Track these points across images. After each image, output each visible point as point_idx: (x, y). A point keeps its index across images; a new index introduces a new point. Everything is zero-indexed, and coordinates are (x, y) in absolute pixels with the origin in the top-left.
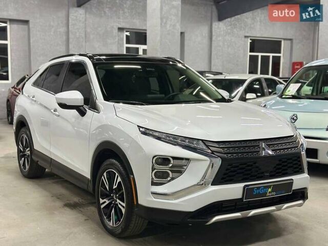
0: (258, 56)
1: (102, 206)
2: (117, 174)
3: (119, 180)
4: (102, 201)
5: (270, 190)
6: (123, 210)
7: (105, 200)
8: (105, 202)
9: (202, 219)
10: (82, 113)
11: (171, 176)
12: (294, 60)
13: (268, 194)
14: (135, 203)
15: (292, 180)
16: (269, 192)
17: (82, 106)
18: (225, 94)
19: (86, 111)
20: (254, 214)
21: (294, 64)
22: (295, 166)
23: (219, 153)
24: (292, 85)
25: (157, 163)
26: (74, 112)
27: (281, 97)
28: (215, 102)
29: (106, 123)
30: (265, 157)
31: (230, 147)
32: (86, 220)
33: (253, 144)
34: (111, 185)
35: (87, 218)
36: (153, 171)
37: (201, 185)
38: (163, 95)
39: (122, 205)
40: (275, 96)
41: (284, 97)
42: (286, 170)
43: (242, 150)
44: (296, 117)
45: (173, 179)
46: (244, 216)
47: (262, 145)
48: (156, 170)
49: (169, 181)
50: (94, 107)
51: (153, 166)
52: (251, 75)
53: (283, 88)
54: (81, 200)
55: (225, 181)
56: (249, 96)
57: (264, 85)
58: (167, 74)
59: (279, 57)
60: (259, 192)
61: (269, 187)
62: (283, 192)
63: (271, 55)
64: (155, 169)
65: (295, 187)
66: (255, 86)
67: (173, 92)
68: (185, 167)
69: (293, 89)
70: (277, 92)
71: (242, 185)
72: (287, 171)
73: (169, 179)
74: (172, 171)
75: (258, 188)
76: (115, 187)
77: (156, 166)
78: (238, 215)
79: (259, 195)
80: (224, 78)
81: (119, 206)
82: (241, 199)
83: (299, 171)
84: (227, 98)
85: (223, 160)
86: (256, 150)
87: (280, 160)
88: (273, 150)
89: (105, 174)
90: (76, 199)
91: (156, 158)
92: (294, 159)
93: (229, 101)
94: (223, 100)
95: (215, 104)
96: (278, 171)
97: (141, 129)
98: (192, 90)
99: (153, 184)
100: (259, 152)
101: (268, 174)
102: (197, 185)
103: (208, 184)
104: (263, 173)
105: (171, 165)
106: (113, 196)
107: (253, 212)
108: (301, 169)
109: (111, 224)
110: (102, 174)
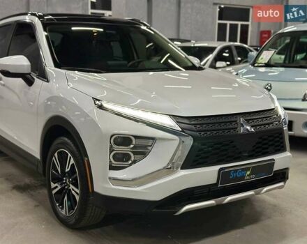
0: (226, 24)
1: (54, 192)
2: (69, 155)
3: (72, 161)
4: (53, 185)
5: (248, 173)
6: (77, 198)
7: (56, 185)
8: (56, 187)
9: (168, 209)
10: (30, 82)
11: (133, 159)
12: (263, 28)
13: (246, 178)
14: (91, 190)
15: (273, 160)
16: (248, 175)
17: (29, 74)
18: (195, 61)
19: (34, 79)
20: (231, 200)
21: (262, 33)
22: (277, 144)
23: (190, 130)
24: (265, 52)
25: (116, 143)
26: (20, 81)
27: (253, 65)
28: (184, 70)
29: (56, 95)
30: (243, 135)
31: (203, 124)
32: (36, 206)
33: (230, 120)
34: (63, 167)
35: (37, 204)
36: (111, 152)
37: (169, 169)
38: (126, 62)
39: (76, 191)
40: (248, 64)
41: (256, 65)
42: (267, 148)
43: (217, 127)
44: (270, 86)
45: (134, 162)
46: (219, 203)
47: (240, 121)
48: (115, 152)
49: (131, 165)
50: (43, 76)
51: (111, 147)
52: (220, 42)
53: (255, 56)
54: (33, 181)
55: (198, 164)
56: (219, 64)
57: (235, 53)
58: (130, 37)
59: (247, 26)
60: (236, 176)
61: (248, 169)
62: (264, 174)
63: (240, 23)
64: (114, 150)
65: (276, 168)
66: (224, 54)
67: (138, 58)
68: (150, 148)
69: (266, 56)
70: (249, 60)
71: (217, 168)
72: (268, 150)
73: (130, 162)
74: (135, 153)
75: (236, 171)
76: (67, 170)
77: (115, 147)
78: (212, 202)
79: (236, 179)
80: (192, 45)
81: (73, 192)
82: (216, 185)
83: (281, 149)
84: (198, 65)
85: (195, 139)
86: (234, 126)
87: (260, 138)
88: (252, 126)
89: (56, 155)
90: (27, 180)
91: (114, 137)
92: (276, 135)
93: (200, 69)
94: (193, 68)
95: (184, 73)
96: (257, 150)
97: (97, 102)
98: (159, 58)
99: (112, 168)
100: (236, 128)
101: (246, 154)
102: (165, 168)
103: (177, 168)
104: (240, 153)
105: (132, 146)
106: (66, 180)
107: (229, 198)
108: (283, 147)
109: (64, 212)
110: (53, 155)
